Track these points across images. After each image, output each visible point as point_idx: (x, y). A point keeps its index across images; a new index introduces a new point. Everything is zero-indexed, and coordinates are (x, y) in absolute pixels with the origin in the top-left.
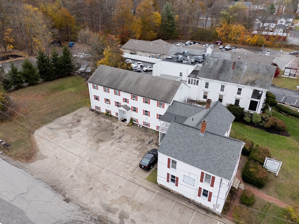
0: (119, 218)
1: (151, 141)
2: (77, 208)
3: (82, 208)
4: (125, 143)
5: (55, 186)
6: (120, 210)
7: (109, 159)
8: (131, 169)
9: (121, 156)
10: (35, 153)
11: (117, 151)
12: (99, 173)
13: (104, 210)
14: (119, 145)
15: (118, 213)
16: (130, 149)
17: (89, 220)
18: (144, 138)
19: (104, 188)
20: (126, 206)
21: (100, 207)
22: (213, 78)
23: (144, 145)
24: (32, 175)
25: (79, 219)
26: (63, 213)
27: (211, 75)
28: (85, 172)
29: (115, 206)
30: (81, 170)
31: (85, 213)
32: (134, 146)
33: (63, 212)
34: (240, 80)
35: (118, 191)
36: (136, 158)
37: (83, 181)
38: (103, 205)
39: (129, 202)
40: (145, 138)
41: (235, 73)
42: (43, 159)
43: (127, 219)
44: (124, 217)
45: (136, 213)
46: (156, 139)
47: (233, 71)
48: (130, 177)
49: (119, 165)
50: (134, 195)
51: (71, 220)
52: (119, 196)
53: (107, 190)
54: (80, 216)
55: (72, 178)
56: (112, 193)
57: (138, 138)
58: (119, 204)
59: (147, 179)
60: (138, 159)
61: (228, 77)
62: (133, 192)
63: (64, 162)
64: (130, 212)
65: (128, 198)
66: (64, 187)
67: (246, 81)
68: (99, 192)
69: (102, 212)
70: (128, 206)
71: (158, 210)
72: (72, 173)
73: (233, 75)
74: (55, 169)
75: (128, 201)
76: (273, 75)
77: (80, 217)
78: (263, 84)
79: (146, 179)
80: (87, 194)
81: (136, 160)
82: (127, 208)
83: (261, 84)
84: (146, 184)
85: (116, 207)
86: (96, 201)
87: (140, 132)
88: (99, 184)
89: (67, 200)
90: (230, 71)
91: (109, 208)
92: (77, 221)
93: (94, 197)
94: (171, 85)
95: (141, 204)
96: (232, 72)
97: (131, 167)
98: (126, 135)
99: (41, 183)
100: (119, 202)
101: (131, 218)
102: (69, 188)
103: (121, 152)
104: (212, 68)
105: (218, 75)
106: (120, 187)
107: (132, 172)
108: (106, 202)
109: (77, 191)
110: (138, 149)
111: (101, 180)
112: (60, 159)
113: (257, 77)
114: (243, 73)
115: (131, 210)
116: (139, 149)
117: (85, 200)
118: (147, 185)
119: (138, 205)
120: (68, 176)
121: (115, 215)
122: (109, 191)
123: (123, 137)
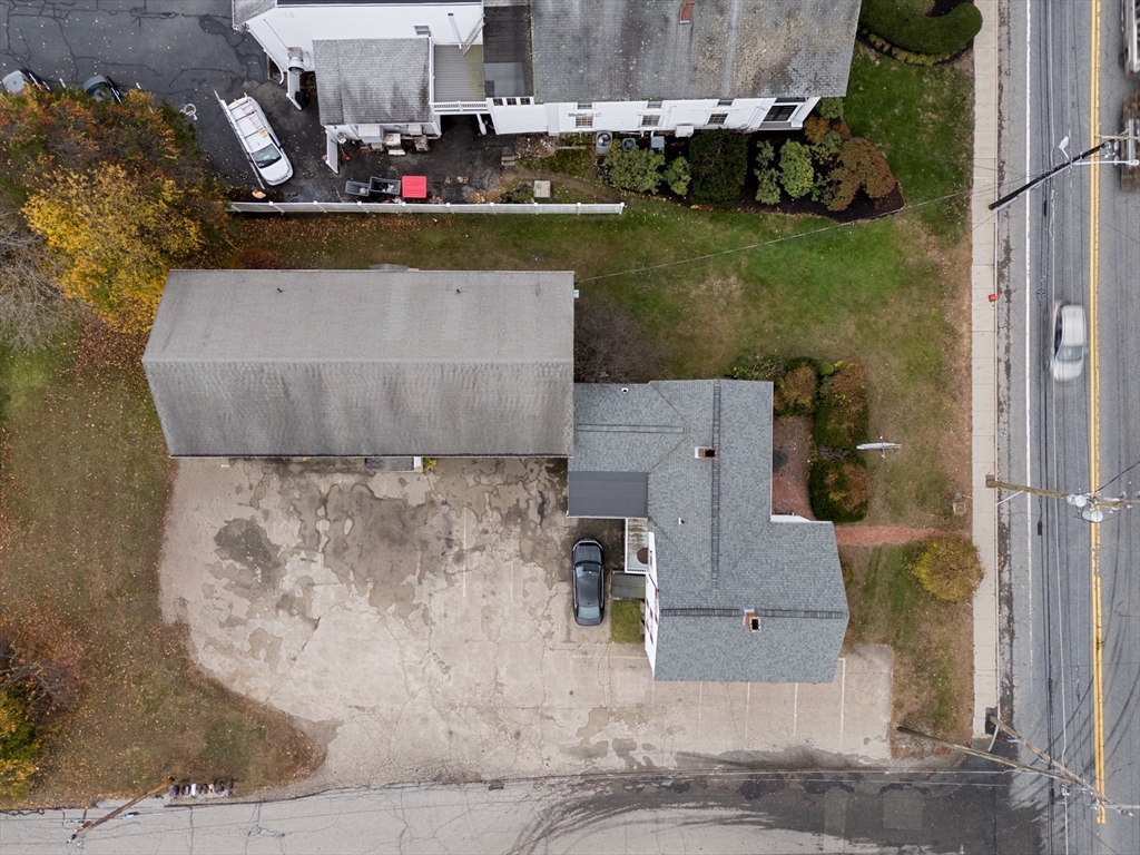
0: (620, 756)
1: (540, 500)
2: (529, 786)
3: (538, 780)
4: (478, 553)
5: (440, 776)
6: (611, 741)
7: (485, 635)
8: (559, 635)
9: (506, 609)
10: (293, 730)
11: (484, 596)
12: (499, 688)
13: (581, 759)
14: (467, 570)
15: (610, 748)
16: (508, 566)
17: (572, 792)
18: (515, 502)
19: (542, 717)
20: (616, 727)
21: (570, 759)
22: (610, 93)
23: (534, 531)
24: (368, 787)
25: (554, 803)
26: (517, 812)
27: (594, 75)
28: (465, 703)
29: (594, 740)
30: (453, 707)
31: (553, 786)
32: (511, 550)
33: (514, 810)
34: (728, 72)
35: (574, 705)
36: (547, 593)
37: (484, 729)
38: (573, 752)
39: (614, 714)
40: (516, 497)
41: (696, 38)
42: (335, 735)
43: (634, 749)
44: (628, 750)
45: (643, 729)
46: (548, 484)
47: (689, 27)
48: (575, 657)
49: (523, 638)
50: (612, 692)
51: (542, 814)
52: (585, 714)
53: (551, 718)
54: (548, 796)
55: (454, 736)
56: (566, 716)
57: (497, 509)
58: (600, 731)
59: (613, 638)
60: (553, 592)
61: (672, 72)
62: (606, 688)
63: (392, 710)
64: (630, 733)
65: (606, 708)
66: (459, 764)
67: (753, 73)
68: (538, 730)
69: (581, 765)
70: (618, 724)
71: (680, 700)
72: (442, 727)
73: (689, 52)
74: (393, 739)
75: (611, 714)
76: (854, 7)
77: (551, 798)
78: (820, 75)
79: (611, 640)
80: (520, 751)
81: (551, 597)
82: (621, 730)
83: (812, 76)
84: (620, 652)
85: (598, 740)
86: (550, 750)
87: (484, 481)
88: (524, 714)
89: (497, 785)
90: (672, 28)
91: (586, 750)
92: (552, 807)
93: (541, 747)
94: (537, 384)
95: (639, 706)
96: (683, 33)
97: (555, 626)
98: (453, 516)
99: (407, 789)
100: (595, 728)
101: (639, 744)
102: (474, 762)
103: (493, 593)
104: (587, 30)
105: (627, 65)
106: (571, 693)
107: (568, 641)
108: (572, 742)
109: (495, 755)
110: (529, 557)
111: (519, 704)
112: (373, 709)
113: (794, 35)
114: (730, 27)
115: (630, 729)
116: (532, 554)
117: (530, 763)
118: (624, 654)
119: (636, 711)
120: (443, 738)
121: (609, 755)
122: (557, 716)
123: (455, 533)
